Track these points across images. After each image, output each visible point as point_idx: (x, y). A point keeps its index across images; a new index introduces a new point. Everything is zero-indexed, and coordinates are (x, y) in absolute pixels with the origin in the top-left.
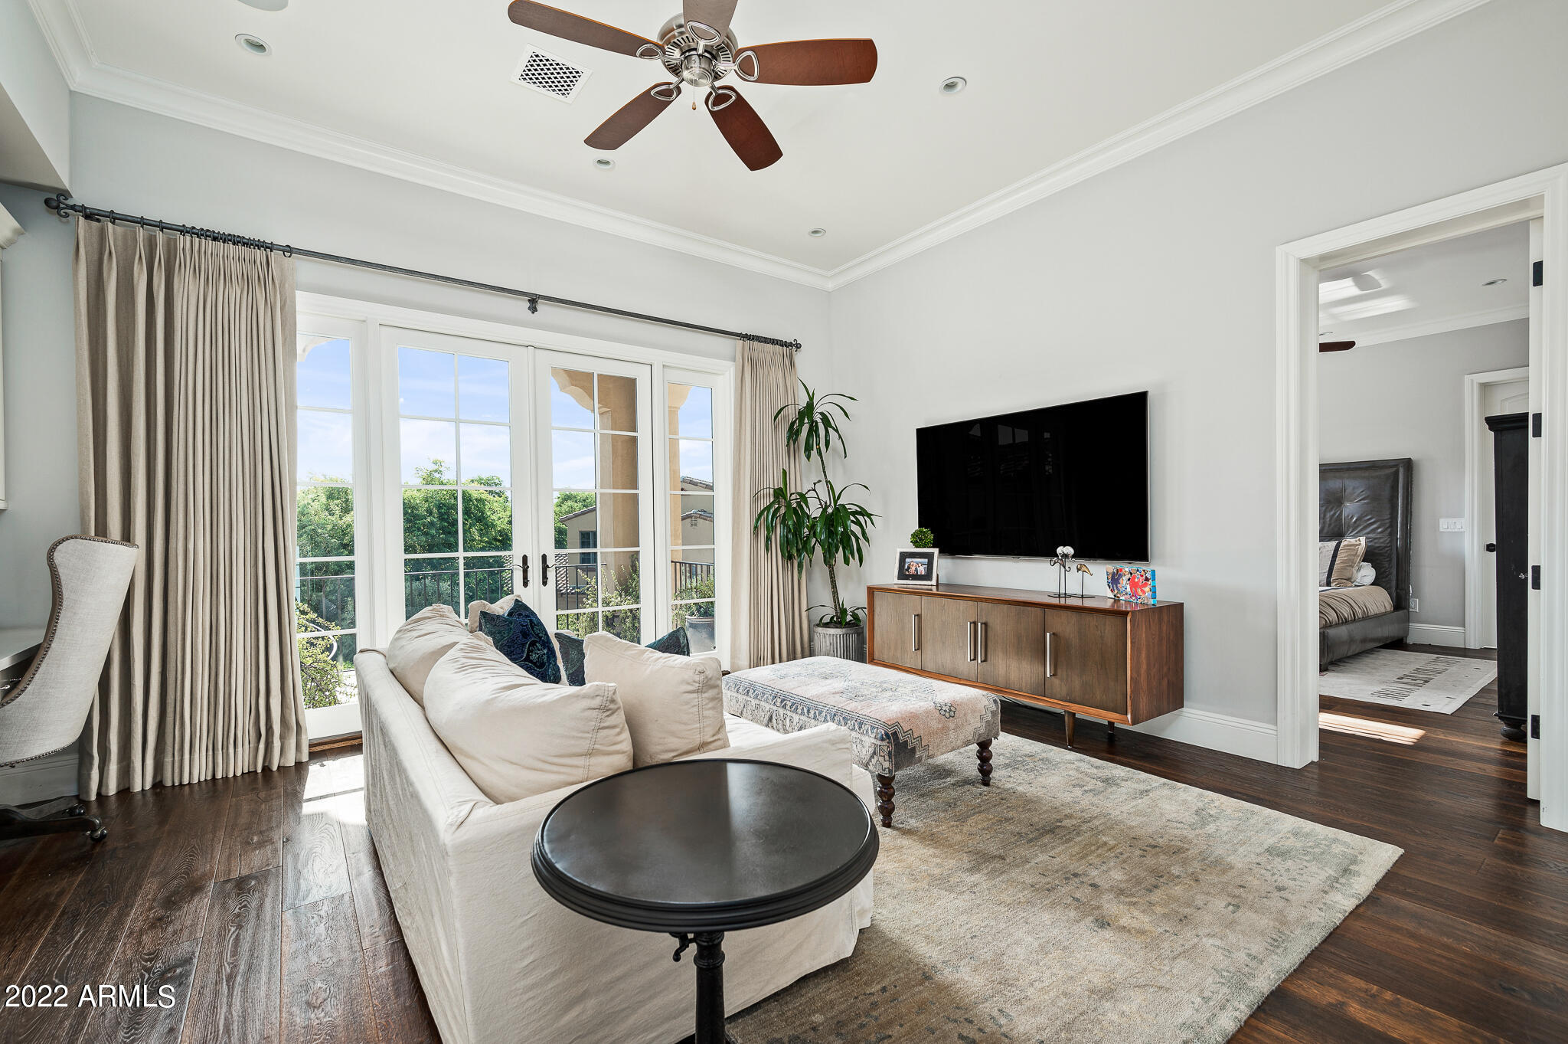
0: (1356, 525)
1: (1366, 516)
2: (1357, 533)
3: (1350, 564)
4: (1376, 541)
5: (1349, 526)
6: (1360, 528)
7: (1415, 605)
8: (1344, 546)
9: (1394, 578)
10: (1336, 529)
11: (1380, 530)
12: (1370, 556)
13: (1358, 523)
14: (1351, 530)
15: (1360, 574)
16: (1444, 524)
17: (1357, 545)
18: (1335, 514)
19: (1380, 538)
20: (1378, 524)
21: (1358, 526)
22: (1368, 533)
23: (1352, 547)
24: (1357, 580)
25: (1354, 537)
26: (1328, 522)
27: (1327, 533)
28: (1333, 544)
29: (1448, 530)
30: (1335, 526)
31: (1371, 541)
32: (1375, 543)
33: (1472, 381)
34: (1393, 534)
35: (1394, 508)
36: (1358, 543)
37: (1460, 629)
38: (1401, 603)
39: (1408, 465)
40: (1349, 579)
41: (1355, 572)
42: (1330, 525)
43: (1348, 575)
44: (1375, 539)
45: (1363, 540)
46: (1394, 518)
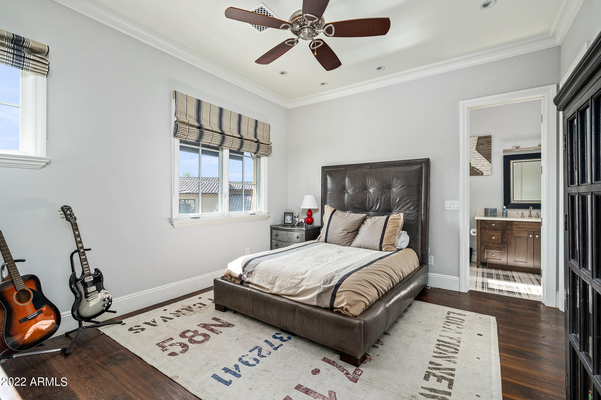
0: (398, 204)
1: (404, 198)
2: (399, 210)
3: (394, 233)
4: (410, 216)
5: (395, 205)
6: (400, 207)
7: (431, 260)
8: (391, 220)
9: (420, 241)
10: (387, 207)
11: (412, 208)
12: (405, 227)
13: (400, 202)
14: (396, 208)
15: (400, 241)
16: (448, 204)
17: (398, 219)
18: (387, 196)
19: (412, 214)
20: (411, 203)
21: (400, 205)
22: (405, 210)
23: (396, 221)
24: (399, 245)
25: (398, 212)
26: (383, 202)
27: (383, 209)
28: (385, 217)
29: (450, 209)
30: (387, 205)
31: (407, 216)
32: (409, 217)
33: (464, 105)
34: (419, 211)
35: (420, 192)
36: (399, 217)
37: (456, 278)
38: (423, 261)
39: (427, 162)
40: (393, 245)
41: (397, 239)
42: (384, 204)
43: (393, 242)
44: (410, 214)
45: (402, 215)
46: (419, 200)
